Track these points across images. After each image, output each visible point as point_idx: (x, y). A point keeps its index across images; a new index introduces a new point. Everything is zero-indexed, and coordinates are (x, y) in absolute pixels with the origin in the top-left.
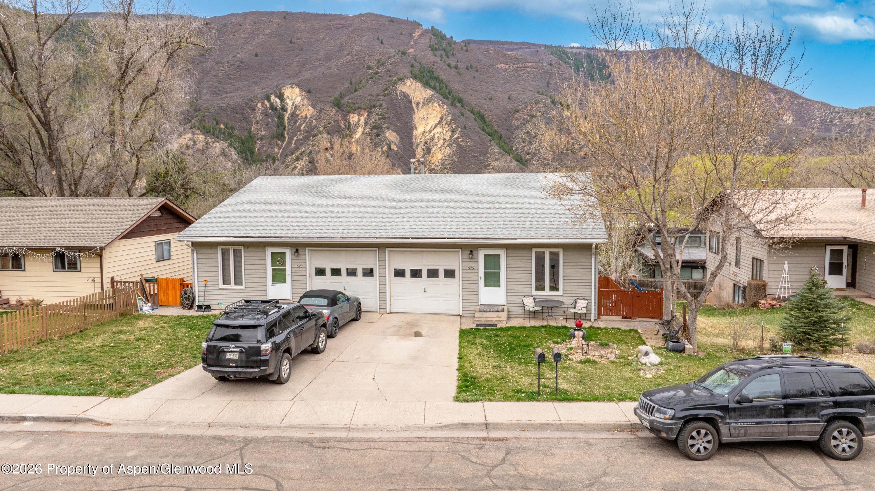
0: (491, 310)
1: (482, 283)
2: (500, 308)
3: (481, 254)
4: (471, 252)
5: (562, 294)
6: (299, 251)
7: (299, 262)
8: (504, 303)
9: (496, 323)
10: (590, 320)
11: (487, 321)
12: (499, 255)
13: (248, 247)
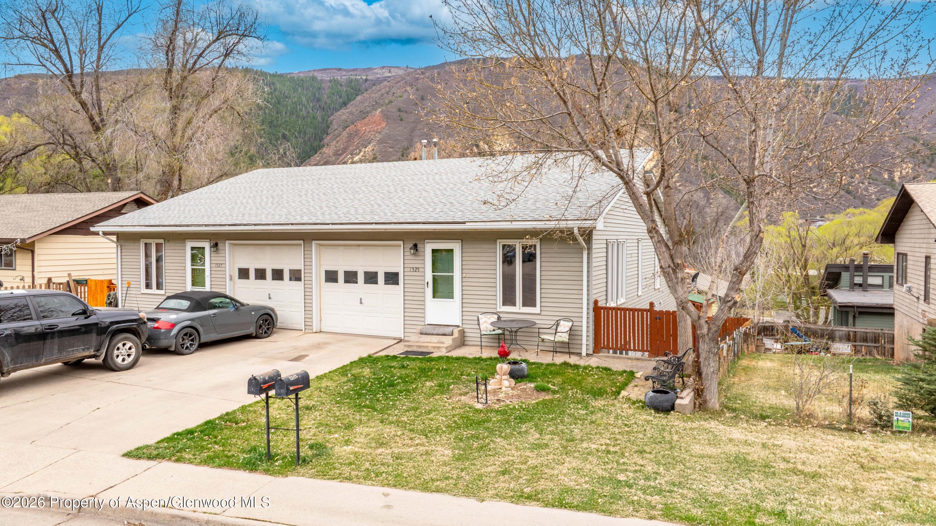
0: (435, 332)
1: (429, 291)
2: (448, 330)
3: (429, 247)
4: (415, 246)
5: (539, 312)
6: (219, 245)
7: (218, 259)
8: (459, 323)
9: (432, 350)
10: (579, 354)
11: (420, 347)
12: (452, 250)
13: (168, 241)
